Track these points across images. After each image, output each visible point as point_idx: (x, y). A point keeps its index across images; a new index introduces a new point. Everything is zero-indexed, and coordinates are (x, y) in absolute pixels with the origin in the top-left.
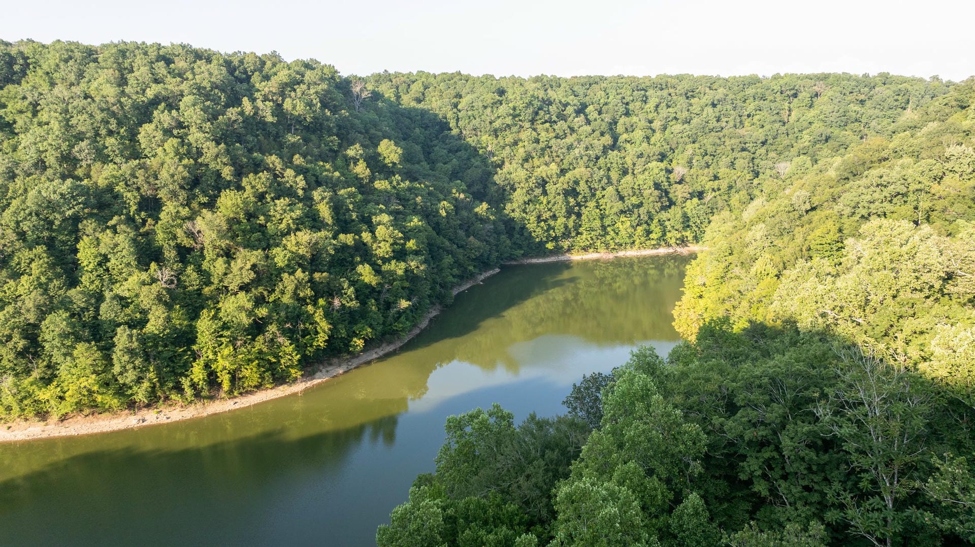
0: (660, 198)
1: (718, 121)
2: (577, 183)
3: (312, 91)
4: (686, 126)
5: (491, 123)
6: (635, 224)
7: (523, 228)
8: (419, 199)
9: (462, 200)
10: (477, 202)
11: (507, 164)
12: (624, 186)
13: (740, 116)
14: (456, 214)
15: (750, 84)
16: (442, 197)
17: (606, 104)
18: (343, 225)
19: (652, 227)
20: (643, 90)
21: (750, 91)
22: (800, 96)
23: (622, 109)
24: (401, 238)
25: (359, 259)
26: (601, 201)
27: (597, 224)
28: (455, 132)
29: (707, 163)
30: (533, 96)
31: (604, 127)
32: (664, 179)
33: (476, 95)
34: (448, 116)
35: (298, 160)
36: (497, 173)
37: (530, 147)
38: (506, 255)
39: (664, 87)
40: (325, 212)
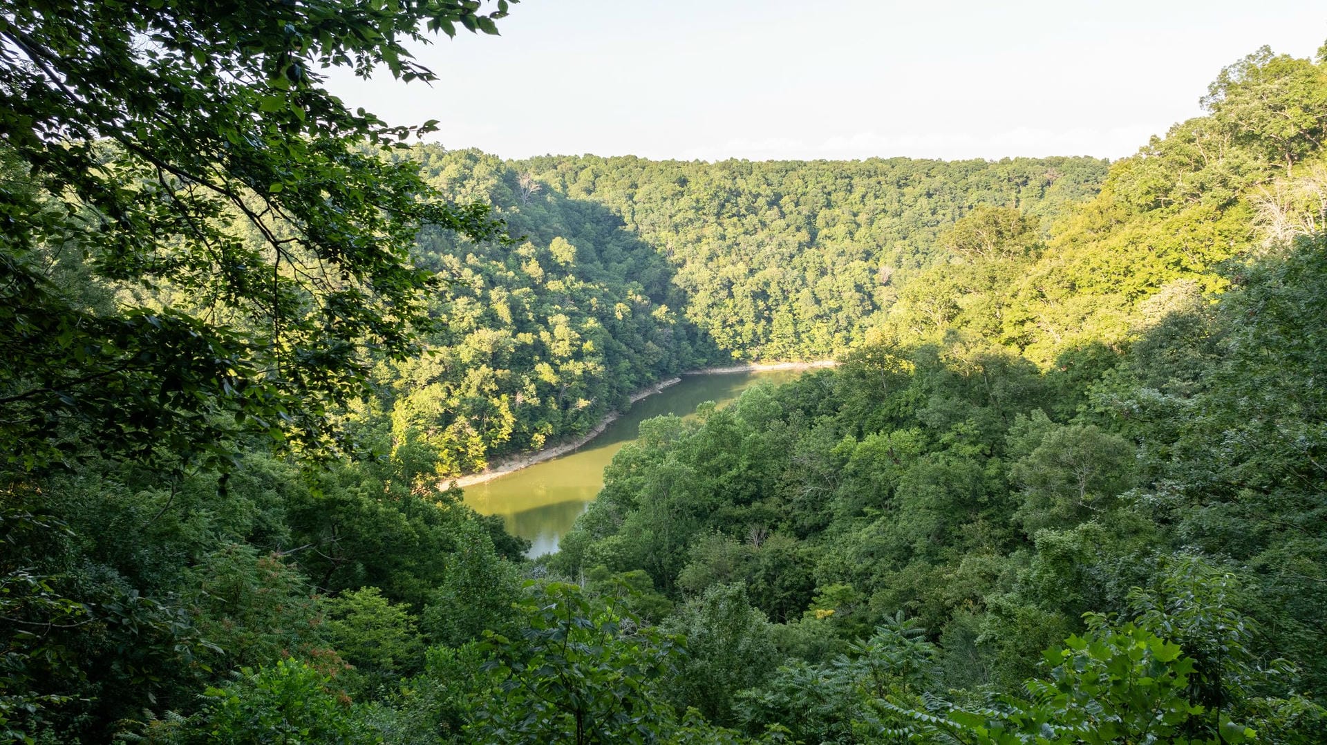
0: (862, 301)
1: (933, 213)
2: (767, 284)
3: (482, 187)
4: (896, 219)
5: (670, 217)
6: (832, 331)
7: (706, 334)
8: (594, 301)
9: (640, 303)
10: (655, 305)
11: (689, 263)
12: (821, 288)
13: (960, 208)
14: (633, 317)
15: (973, 170)
16: (617, 299)
17: (804, 194)
18: (521, 325)
19: (853, 334)
20: (848, 177)
21: (973, 178)
22: (1030, 183)
23: (822, 200)
24: (578, 339)
25: (537, 358)
26: (795, 305)
27: (790, 330)
28: (630, 228)
29: (918, 262)
30: (718, 187)
31: (801, 220)
32: (867, 281)
33: (653, 185)
34: (623, 209)
35: (471, 259)
36: (677, 273)
37: (715, 245)
38: (687, 363)
39: (872, 174)
40: (503, 311)
